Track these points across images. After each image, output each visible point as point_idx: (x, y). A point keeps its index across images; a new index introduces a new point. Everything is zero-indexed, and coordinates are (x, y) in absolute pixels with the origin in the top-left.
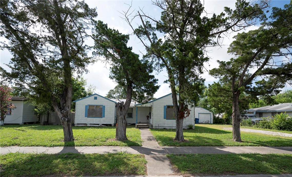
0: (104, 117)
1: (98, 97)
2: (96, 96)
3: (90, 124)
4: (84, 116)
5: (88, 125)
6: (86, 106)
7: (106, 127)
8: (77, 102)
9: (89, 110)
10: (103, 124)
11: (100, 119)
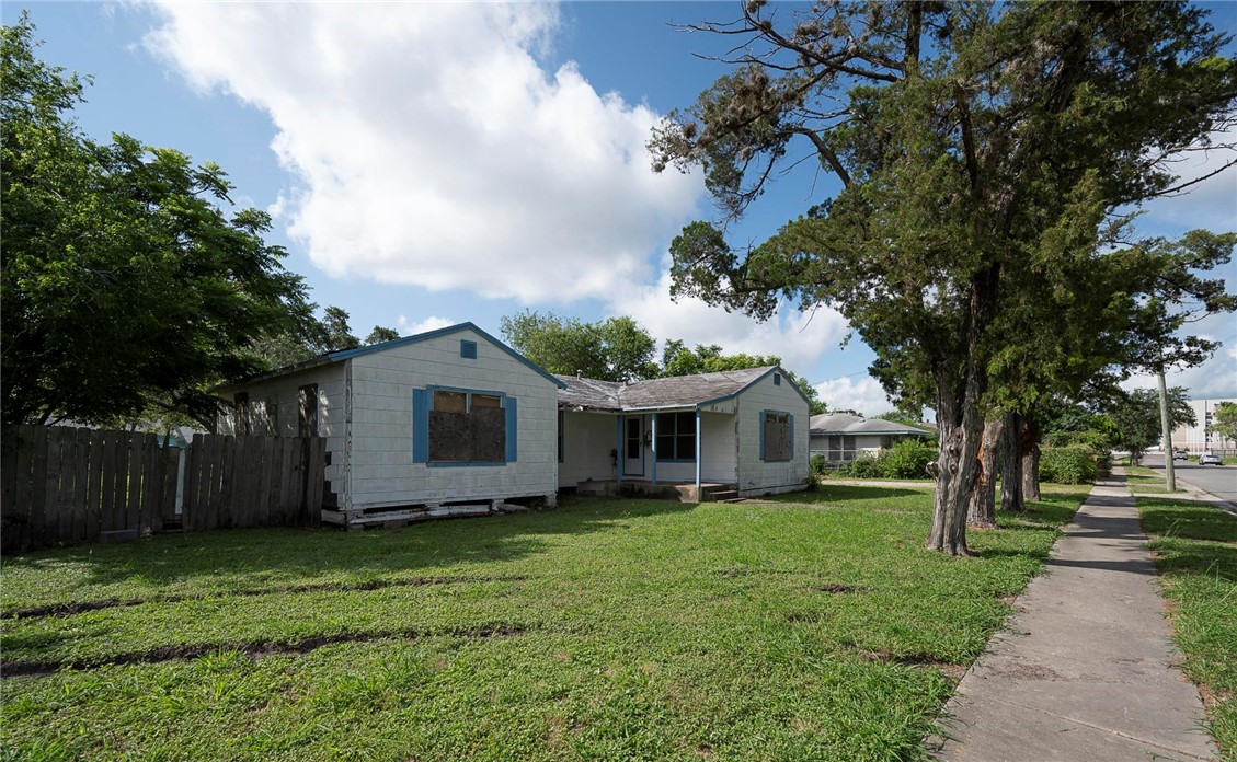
0: (515, 460)
1: (483, 348)
2: (469, 336)
3: (446, 504)
4: (411, 455)
5: (433, 513)
6: (418, 394)
7: (523, 512)
8: (354, 362)
9: (435, 417)
10: (508, 501)
11: (496, 469)
